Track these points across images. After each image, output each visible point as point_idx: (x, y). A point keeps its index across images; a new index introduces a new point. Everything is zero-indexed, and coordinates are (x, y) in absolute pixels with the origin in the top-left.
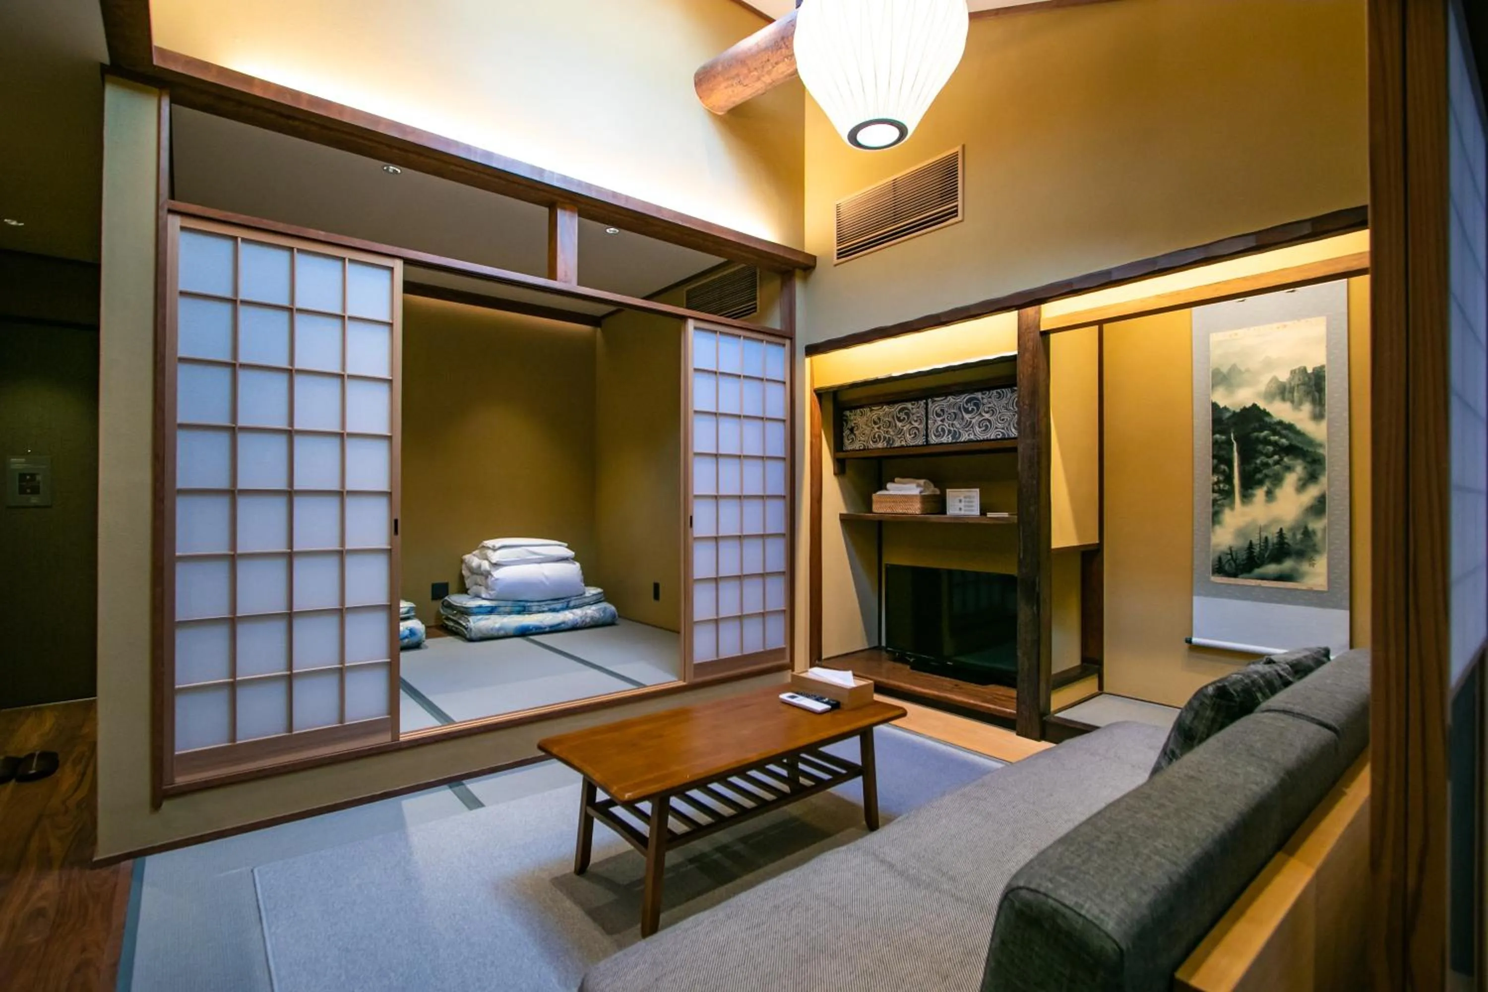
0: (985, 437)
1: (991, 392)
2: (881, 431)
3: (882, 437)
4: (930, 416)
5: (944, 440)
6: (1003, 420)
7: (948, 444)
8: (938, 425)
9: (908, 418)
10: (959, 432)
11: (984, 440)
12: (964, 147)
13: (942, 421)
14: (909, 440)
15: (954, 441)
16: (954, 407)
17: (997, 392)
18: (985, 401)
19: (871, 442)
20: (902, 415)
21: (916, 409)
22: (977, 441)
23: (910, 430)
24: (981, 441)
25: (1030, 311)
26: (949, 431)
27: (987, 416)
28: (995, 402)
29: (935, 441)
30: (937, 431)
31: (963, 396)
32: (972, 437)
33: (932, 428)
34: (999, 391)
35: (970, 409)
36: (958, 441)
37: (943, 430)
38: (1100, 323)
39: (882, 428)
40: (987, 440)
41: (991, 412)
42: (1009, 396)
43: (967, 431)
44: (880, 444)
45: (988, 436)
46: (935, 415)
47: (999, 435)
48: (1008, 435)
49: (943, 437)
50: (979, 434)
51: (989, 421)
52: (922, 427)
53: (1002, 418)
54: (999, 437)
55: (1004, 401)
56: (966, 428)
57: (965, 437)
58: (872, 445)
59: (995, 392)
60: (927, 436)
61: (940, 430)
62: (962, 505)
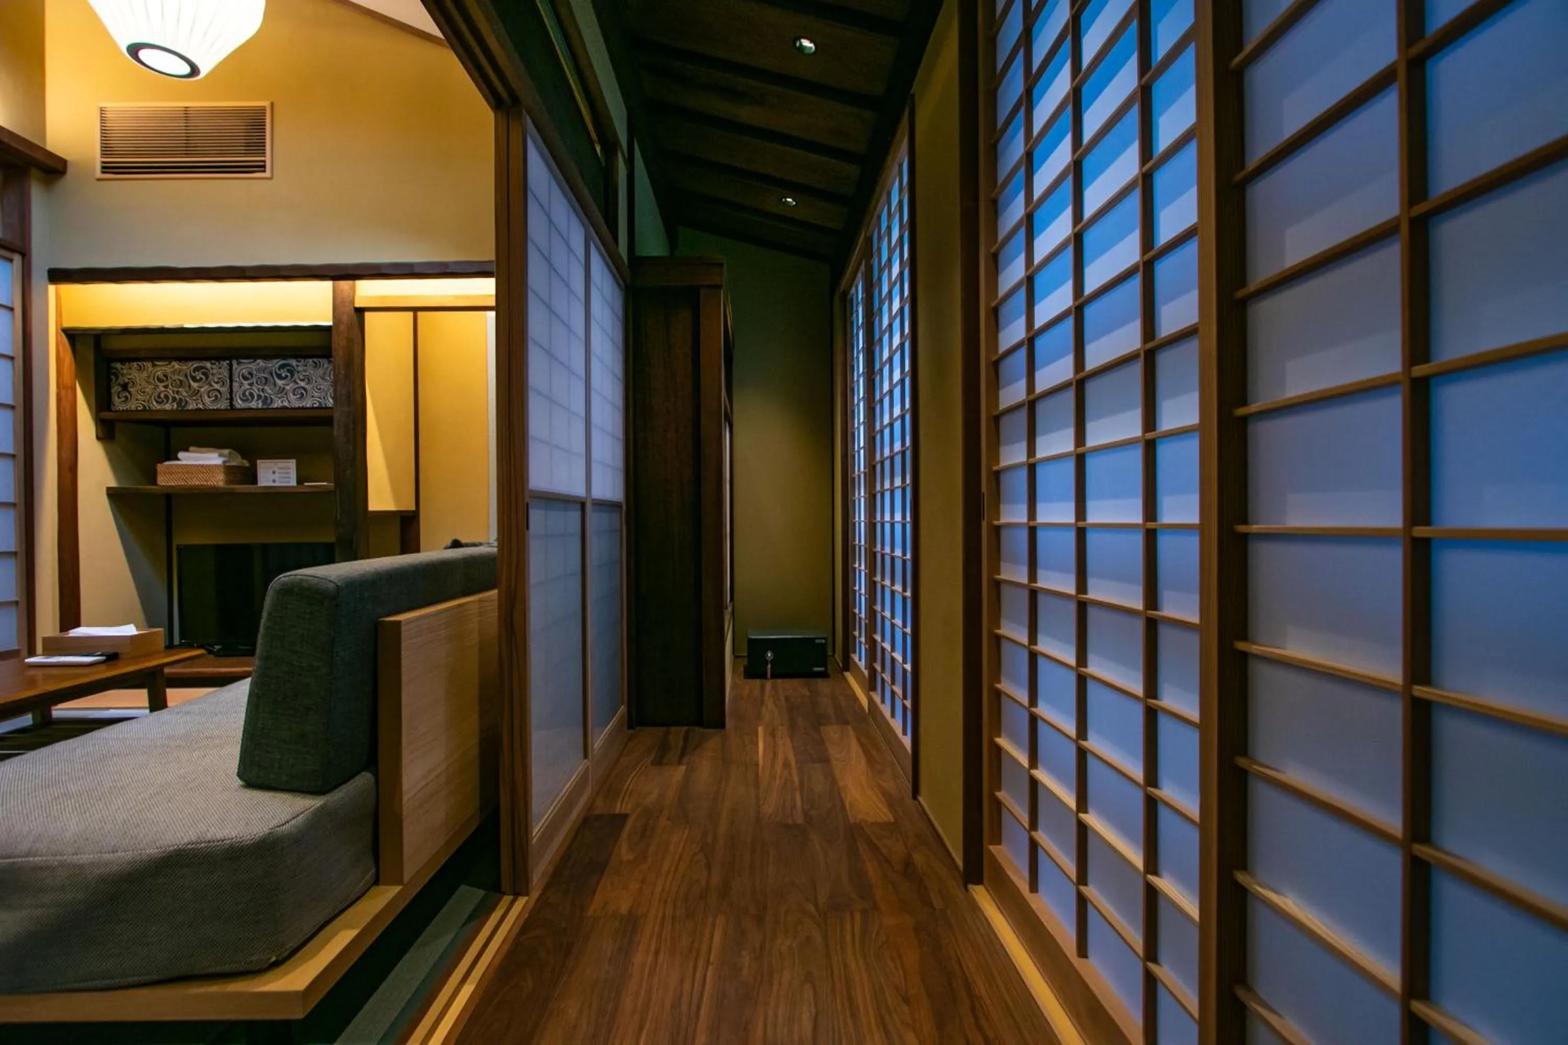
0: (301, 405)
1: (307, 360)
2: (168, 390)
3: (170, 398)
4: (236, 378)
5: (253, 405)
6: (320, 389)
7: (257, 409)
8: (245, 388)
9: (207, 378)
10: (271, 398)
11: (299, 408)
12: (272, 104)
13: (251, 385)
14: (208, 403)
15: (265, 407)
16: (264, 371)
17: (313, 362)
18: (300, 369)
19: (155, 403)
20: (199, 375)
21: (219, 370)
22: (292, 408)
23: (209, 392)
24: (295, 408)
25: (344, 285)
26: (259, 397)
27: (302, 384)
28: (310, 371)
29: (241, 406)
30: (244, 394)
31: (275, 361)
32: (286, 404)
33: (237, 391)
34: (315, 360)
35: (283, 375)
36: (271, 407)
37: (252, 395)
38: (415, 310)
39: (170, 387)
40: (303, 408)
41: (306, 380)
42: (325, 366)
43: (280, 398)
44: (168, 405)
45: (304, 404)
46: (241, 377)
47: (316, 404)
48: (325, 404)
49: (251, 402)
50: (294, 401)
51: (305, 389)
52: (225, 390)
53: (318, 387)
54: (315, 406)
55: (320, 371)
56: (278, 394)
57: (277, 404)
58: (156, 406)
59: (310, 360)
60: (231, 399)
61: (247, 393)
62: (276, 477)
